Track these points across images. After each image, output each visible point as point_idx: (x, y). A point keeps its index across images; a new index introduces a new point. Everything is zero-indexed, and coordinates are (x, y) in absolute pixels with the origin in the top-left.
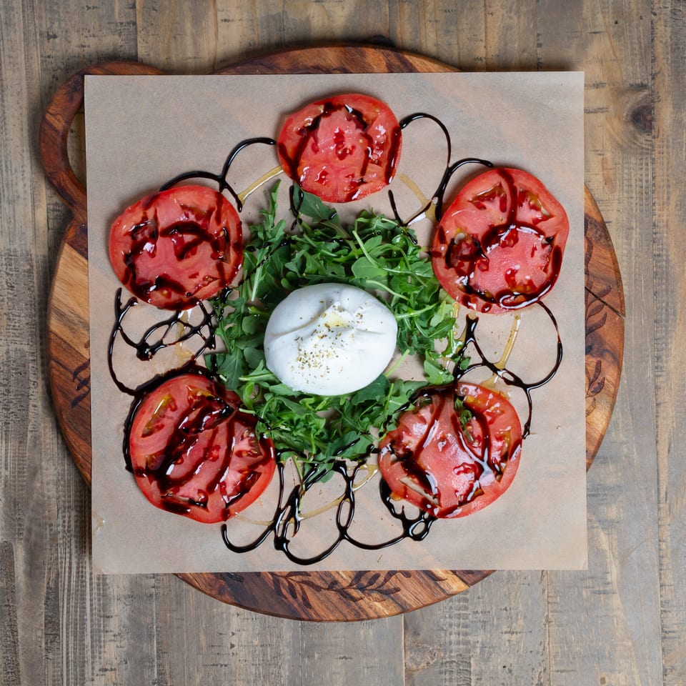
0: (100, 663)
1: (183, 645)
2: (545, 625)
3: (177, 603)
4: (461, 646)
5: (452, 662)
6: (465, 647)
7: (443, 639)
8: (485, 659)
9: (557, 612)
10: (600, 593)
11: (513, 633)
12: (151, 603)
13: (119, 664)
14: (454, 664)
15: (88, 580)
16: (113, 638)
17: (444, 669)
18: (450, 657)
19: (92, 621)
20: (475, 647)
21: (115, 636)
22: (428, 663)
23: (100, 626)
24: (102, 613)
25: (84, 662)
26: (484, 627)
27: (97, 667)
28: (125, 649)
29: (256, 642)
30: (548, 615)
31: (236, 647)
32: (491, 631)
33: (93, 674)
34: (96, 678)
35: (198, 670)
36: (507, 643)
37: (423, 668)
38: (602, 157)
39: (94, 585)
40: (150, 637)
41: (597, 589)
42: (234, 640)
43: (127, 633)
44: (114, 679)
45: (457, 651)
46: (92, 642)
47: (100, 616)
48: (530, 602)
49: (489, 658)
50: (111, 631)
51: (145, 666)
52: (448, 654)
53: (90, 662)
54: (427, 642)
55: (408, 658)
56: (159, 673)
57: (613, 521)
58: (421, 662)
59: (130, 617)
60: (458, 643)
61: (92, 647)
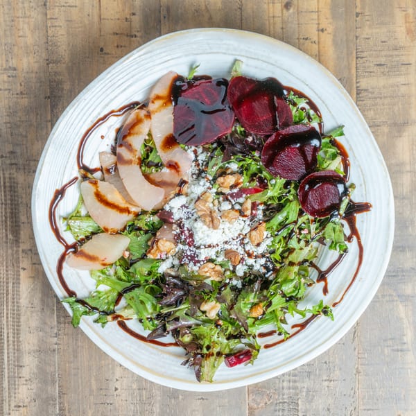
0: (15, 401)
1: (79, 388)
2: (356, 375)
3: (74, 356)
4: (291, 391)
5: (284, 402)
6: (294, 391)
7: (277, 385)
8: (310, 400)
9: (364, 365)
10: (398, 350)
11: (331, 381)
12: (54, 357)
13: (30, 402)
14: (286, 404)
15: (5, 338)
16: (25, 382)
17: (278, 408)
18: (283, 399)
19: (8, 369)
20: (301, 392)
21: (26, 380)
22: (266, 403)
23: (15, 373)
24: (16, 363)
25: (3, 400)
26: (309, 377)
27: (13, 404)
28: (34, 391)
29: (134, 386)
30: (358, 368)
31: (119, 390)
32: (314, 380)
33: (9, 409)
34: (11, 412)
35: (90, 408)
36: (326, 388)
37: (262, 407)
38: (405, 13)
39: (11, 342)
40: (53, 382)
41: (396, 347)
42: (118, 385)
43: (36, 379)
44: (25, 413)
45: (287, 395)
46: (9, 385)
47: (15, 365)
48: (344, 357)
49: (312, 399)
50: (23, 377)
51: (50, 404)
52: (281, 396)
53: (7, 400)
54: (265, 388)
55: (251, 399)
56: (60, 410)
57: (408, 296)
58: (260, 403)
59: (38, 367)
60: (289, 388)
61: (9, 389)
